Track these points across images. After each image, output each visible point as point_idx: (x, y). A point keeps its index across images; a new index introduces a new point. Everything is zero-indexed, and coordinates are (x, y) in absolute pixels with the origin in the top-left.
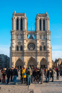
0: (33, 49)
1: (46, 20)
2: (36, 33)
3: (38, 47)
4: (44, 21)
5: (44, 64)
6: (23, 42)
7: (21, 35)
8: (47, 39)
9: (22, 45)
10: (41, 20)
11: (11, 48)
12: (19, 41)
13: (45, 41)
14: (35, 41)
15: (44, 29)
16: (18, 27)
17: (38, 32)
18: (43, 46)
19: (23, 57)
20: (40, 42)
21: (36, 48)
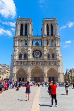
0: (39, 57)
1: (54, 25)
2: (42, 39)
3: (45, 55)
4: (52, 25)
5: (53, 75)
6: (27, 49)
7: (25, 41)
8: (55, 45)
9: (26, 52)
10: (49, 25)
11: (13, 56)
12: (22, 48)
13: (53, 47)
14: (41, 48)
15: (52, 35)
16: (22, 32)
17: (45, 37)
18: (51, 53)
19: (26, 66)
20: (47, 48)
21: (42, 56)
